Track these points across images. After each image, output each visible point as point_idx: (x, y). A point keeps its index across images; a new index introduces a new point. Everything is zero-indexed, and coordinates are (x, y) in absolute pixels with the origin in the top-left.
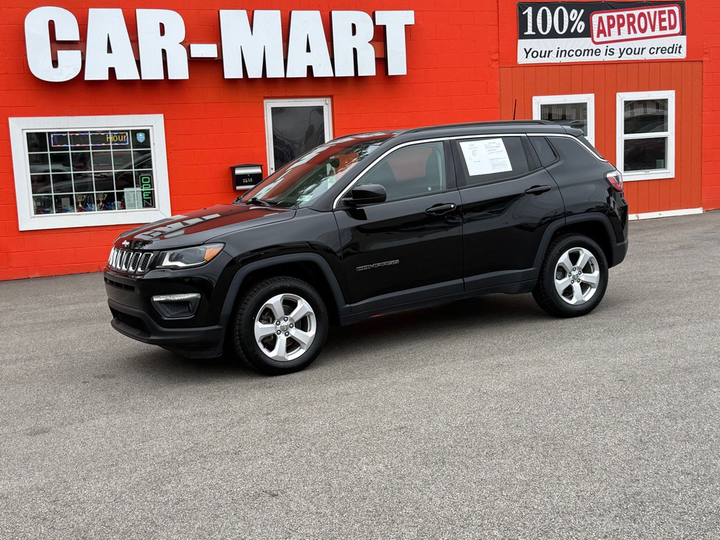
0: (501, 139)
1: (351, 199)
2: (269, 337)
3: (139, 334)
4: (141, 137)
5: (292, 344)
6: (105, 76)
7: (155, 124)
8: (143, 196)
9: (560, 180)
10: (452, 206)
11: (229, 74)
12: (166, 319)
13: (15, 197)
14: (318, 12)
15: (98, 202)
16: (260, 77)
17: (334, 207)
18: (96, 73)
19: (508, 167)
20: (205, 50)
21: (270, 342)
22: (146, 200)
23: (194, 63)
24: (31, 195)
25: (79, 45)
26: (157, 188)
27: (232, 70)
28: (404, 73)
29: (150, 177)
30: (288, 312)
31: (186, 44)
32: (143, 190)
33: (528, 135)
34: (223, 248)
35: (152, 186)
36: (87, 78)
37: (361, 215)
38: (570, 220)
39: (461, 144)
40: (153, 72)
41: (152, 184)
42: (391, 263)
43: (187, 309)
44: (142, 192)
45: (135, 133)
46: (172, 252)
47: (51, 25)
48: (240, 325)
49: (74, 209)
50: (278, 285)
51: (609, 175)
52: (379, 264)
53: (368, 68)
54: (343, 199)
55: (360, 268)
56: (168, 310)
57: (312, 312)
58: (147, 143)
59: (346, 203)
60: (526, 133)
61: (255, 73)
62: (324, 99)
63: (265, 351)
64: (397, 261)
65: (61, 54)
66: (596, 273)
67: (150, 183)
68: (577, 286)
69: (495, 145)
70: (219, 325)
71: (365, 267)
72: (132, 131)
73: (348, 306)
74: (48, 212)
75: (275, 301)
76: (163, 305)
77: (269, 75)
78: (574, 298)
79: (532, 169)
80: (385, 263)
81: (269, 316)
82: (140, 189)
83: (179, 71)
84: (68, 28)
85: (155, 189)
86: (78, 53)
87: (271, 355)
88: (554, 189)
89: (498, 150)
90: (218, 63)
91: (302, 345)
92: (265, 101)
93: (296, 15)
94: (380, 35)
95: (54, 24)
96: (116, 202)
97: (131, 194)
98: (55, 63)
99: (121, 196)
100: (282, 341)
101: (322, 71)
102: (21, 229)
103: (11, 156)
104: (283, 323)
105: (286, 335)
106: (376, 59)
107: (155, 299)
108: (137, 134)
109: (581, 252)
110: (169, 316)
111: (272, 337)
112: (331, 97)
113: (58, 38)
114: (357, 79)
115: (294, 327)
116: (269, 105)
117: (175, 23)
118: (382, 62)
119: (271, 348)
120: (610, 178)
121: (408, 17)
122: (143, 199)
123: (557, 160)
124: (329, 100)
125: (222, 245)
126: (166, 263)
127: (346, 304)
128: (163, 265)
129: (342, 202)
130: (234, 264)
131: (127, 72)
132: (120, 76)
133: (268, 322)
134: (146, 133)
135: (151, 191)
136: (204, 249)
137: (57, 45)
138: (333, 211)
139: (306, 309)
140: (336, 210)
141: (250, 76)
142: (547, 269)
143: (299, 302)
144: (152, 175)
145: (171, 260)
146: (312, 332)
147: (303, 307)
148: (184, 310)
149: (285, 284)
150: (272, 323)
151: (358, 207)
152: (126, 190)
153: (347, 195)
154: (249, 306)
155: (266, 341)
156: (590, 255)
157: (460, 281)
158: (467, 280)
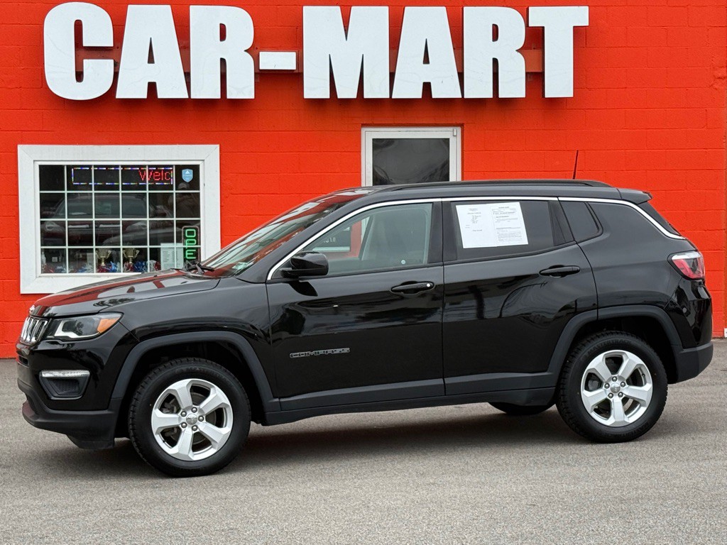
0: (518, 203)
1: (290, 269)
2: (171, 429)
3: (32, 417)
4: (187, 175)
5: (200, 442)
6: (142, 94)
7: (207, 157)
8: (185, 255)
9: (596, 260)
10: (428, 285)
11: (309, 93)
12: (53, 398)
13: (19, 249)
14: (444, 8)
15: (125, 260)
16: (354, 96)
17: (269, 278)
18: (132, 88)
19: (523, 240)
20: (279, 60)
21: (172, 435)
22: (189, 260)
23: (263, 77)
24: (39, 247)
25: (112, 52)
26: (205, 246)
27: (315, 88)
28: (570, 94)
29: (196, 229)
30: (197, 401)
31: (254, 51)
32: (186, 246)
33: (561, 199)
34: (120, 319)
35: (198, 243)
36: (120, 94)
37: (308, 290)
38: (604, 313)
39: (457, 207)
40: (206, 88)
41: (198, 238)
42: (338, 351)
43: (77, 389)
44: (185, 249)
45: (180, 168)
46: (67, 320)
47: (78, 26)
48: (134, 412)
49: (93, 268)
50: (184, 368)
51: (675, 258)
52: (321, 352)
53: (513, 87)
54: (281, 269)
55: (295, 355)
56: (57, 388)
57: (229, 403)
58: (195, 183)
59: (285, 274)
60: (557, 197)
61: (347, 91)
62: (450, 129)
63: (165, 447)
64: (346, 350)
65: (88, 63)
66: (648, 387)
67: (196, 238)
68: (616, 402)
69: (508, 210)
70: (110, 410)
71: (302, 354)
72: (176, 166)
73: (277, 400)
74: (60, 271)
75: (180, 387)
76: (52, 383)
77: (367, 95)
78: (612, 417)
79: (558, 244)
80: (330, 351)
81: (171, 404)
82: (181, 245)
83: (242, 87)
84: (99, 31)
85: (202, 246)
86: (110, 63)
87: (171, 451)
88: (585, 270)
89: (511, 216)
90: (295, 77)
91: (212, 443)
92: (364, 130)
93: (410, 12)
94: (535, 39)
95: (81, 25)
96: (149, 261)
97: (170, 252)
98: (79, 76)
99: (156, 255)
100: (187, 436)
101: (445, 89)
102: (22, 292)
103: (17, 195)
104: (190, 415)
105: (193, 429)
106: (527, 73)
107: (43, 375)
108: (183, 171)
109: (624, 357)
110: (56, 395)
111: (176, 430)
112: (461, 125)
113: (86, 43)
114: (498, 103)
115: (205, 421)
116: (369, 135)
117: (241, 23)
118: (536, 78)
119: (172, 443)
120: (675, 260)
121: (580, 15)
122: (185, 259)
123: (598, 234)
124: (458, 130)
125: (119, 316)
126: (59, 332)
127: (275, 397)
128: (56, 335)
129: (279, 273)
130: (131, 339)
131: (172, 88)
132: (162, 94)
133: (171, 411)
134: (195, 169)
135: (197, 249)
136: (98, 319)
137: (83, 51)
138: (266, 282)
139: (220, 400)
140: (270, 282)
141: (340, 96)
142: (570, 375)
143: (212, 390)
144: (199, 226)
145: (64, 329)
146: (227, 430)
147: (217, 397)
148: (73, 390)
149: (193, 368)
150: (177, 412)
151: (302, 279)
152: (163, 246)
153: (287, 265)
154: (145, 390)
155: (167, 434)
156: (639, 361)
157: (439, 381)
158: (449, 381)
